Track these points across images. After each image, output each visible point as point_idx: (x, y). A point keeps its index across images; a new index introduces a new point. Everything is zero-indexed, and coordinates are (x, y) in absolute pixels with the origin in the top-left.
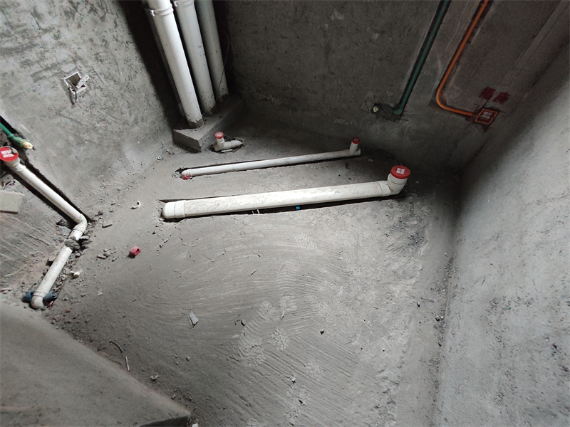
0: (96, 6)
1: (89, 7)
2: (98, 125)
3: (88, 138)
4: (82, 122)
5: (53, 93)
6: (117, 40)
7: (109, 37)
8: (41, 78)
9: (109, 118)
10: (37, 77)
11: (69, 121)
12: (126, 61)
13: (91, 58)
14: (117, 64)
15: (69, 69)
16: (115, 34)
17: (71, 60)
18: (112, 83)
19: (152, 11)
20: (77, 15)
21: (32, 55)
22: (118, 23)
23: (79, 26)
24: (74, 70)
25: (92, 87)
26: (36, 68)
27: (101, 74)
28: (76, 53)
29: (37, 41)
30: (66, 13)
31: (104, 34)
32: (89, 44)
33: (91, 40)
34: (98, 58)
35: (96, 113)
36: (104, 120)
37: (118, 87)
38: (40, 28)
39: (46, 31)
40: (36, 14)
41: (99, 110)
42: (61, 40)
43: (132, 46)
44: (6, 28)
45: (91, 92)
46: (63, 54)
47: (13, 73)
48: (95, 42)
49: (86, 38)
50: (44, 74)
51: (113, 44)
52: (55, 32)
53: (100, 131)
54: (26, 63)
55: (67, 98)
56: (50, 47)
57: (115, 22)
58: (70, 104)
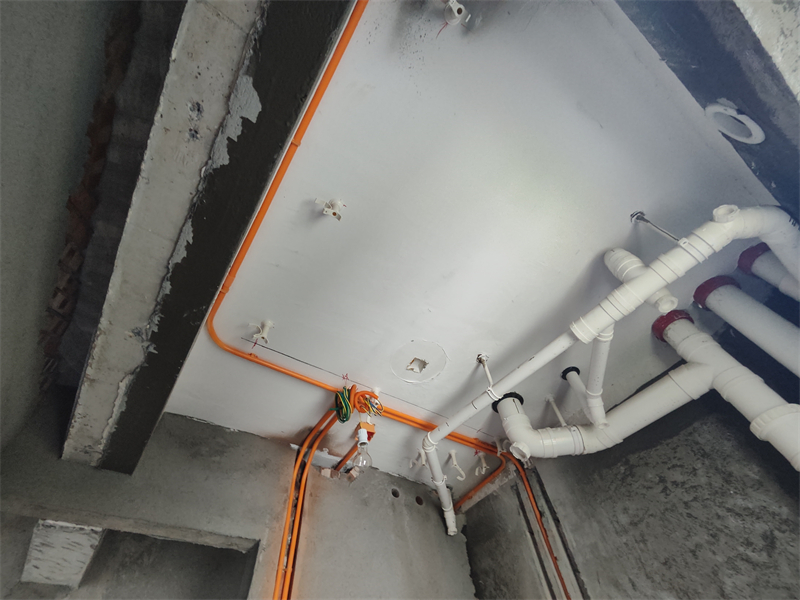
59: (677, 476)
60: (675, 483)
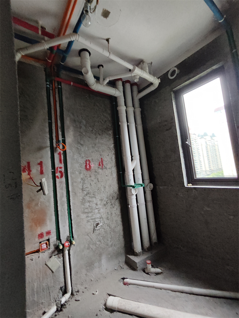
0: (113, 204)
1: (111, 204)
2: (97, 243)
3: (92, 247)
4: (93, 240)
5: (89, 227)
6: (115, 214)
7: (113, 213)
8: (89, 222)
9: (102, 241)
10: (88, 221)
11: (89, 238)
12: (116, 221)
13: (105, 218)
14: (113, 221)
15: (98, 220)
16: (116, 212)
17: (100, 218)
18: (109, 228)
19: (129, 206)
20: (107, 205)
21: (90, 215)
22: (118, 209)
23: (106, 209)
24: (99, 221)
25: (102, 228)
26: (89, 218)
27: (106, 224)
28: (102, 216)
29: (93, 211)
30: (104, 205)
31: (112, 211)
32: (107, 214)
33: (108, 213)
34: (108, 219)
35: (99, 238)
36: (100, 241)
37: (110, 229)
38: (96, 208)
39: (97, 209)
40: (97, 204)
41: (100, 237)
42: (99, 212)
43: (120, 216)
44: (88, 207)
45: (100, 230)
46: (98, 216)
47: (83, 219)
48: (109, 214)
49: (106, 212)
50: (90, 221)
51: (114, 215)
52: (99, 209)
53: (97, 246)
54: (88, 217)
55: (93, 230)
56: (96, 213)
57: (117, 209)
58: (93, 232)
59: (98, 104)
60: (97, 105)
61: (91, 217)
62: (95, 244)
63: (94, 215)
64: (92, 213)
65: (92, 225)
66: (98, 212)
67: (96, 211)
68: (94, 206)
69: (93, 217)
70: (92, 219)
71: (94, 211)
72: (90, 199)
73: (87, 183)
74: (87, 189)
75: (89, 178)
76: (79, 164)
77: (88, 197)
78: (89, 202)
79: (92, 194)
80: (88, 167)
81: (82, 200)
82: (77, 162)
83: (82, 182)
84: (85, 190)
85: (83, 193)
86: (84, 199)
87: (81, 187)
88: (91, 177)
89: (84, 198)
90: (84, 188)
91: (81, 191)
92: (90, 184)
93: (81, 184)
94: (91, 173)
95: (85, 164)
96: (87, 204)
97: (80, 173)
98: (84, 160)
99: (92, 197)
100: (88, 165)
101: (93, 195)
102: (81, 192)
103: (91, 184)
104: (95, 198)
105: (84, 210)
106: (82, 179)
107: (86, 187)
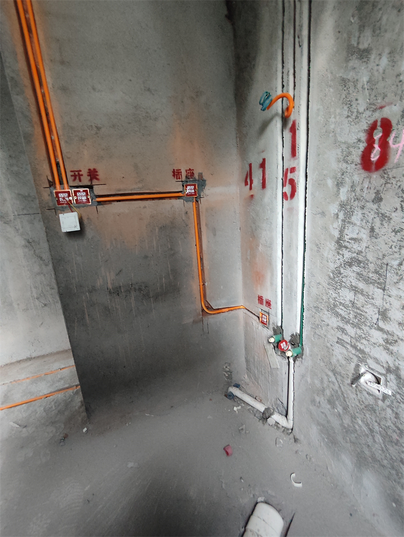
2: (360, 422)
3: (340, 411)
4: (347, 400)
5: (343, 361)
8: (343, 346)
10: (341, 342)
11: (337, 385)
17: (385, 366)
21: (350, 330)
24: (380, 374)
25: (387, 403)
26: (346, 338)
29: (364, 327)
36: (371, 430)
38: (377, 324)
39: (381, 330)
40: (383, 314)
41: (374, 419)
44: (348, 303)
45: (380, 402)
46: (382, 356)
47: (328, 325)
50: (349, 347)
52: (391, 338)
58: (349, 381)
61: (352, 337)
62: (353, 418)
63: (364, 341)
64: (359, 332)
65: (353, 365)
66: (381, 342)
67: (377, 336)
68: (371, 313)
69: (360, 346)
70: (355, 347)
71: (367, 328)
72: (361, 285)
73: (358, 223)
74: (356, 247)
75: (370, 205)
76: (339, 151)
77: (355, 275)
78: (355, 289)
79: (372, 267)
80: (375, 156)
81: (333, 274)
82: (335, 141)
83: (341, 216)
84: (346, 247)
85: (338, 253)
86: (340, 273)
87: (336, 234)
88: (381, 199)
89: (342, 270)
90: (346, 238)
91: (332, 245)
92: (372, 230)
93: (338, 224)
94: (383, 181)
95: (362, 146)
96: (347, 296)
97: (339, 184)
98: (365, 125)
99: (367, 281)
100: (376, 146)
101: (375, 277)
102: (333, 248)
103: (377, 230)
104: (384, 290)
105: (335, 306)
106: (342, 206)
107: (355, 236)
